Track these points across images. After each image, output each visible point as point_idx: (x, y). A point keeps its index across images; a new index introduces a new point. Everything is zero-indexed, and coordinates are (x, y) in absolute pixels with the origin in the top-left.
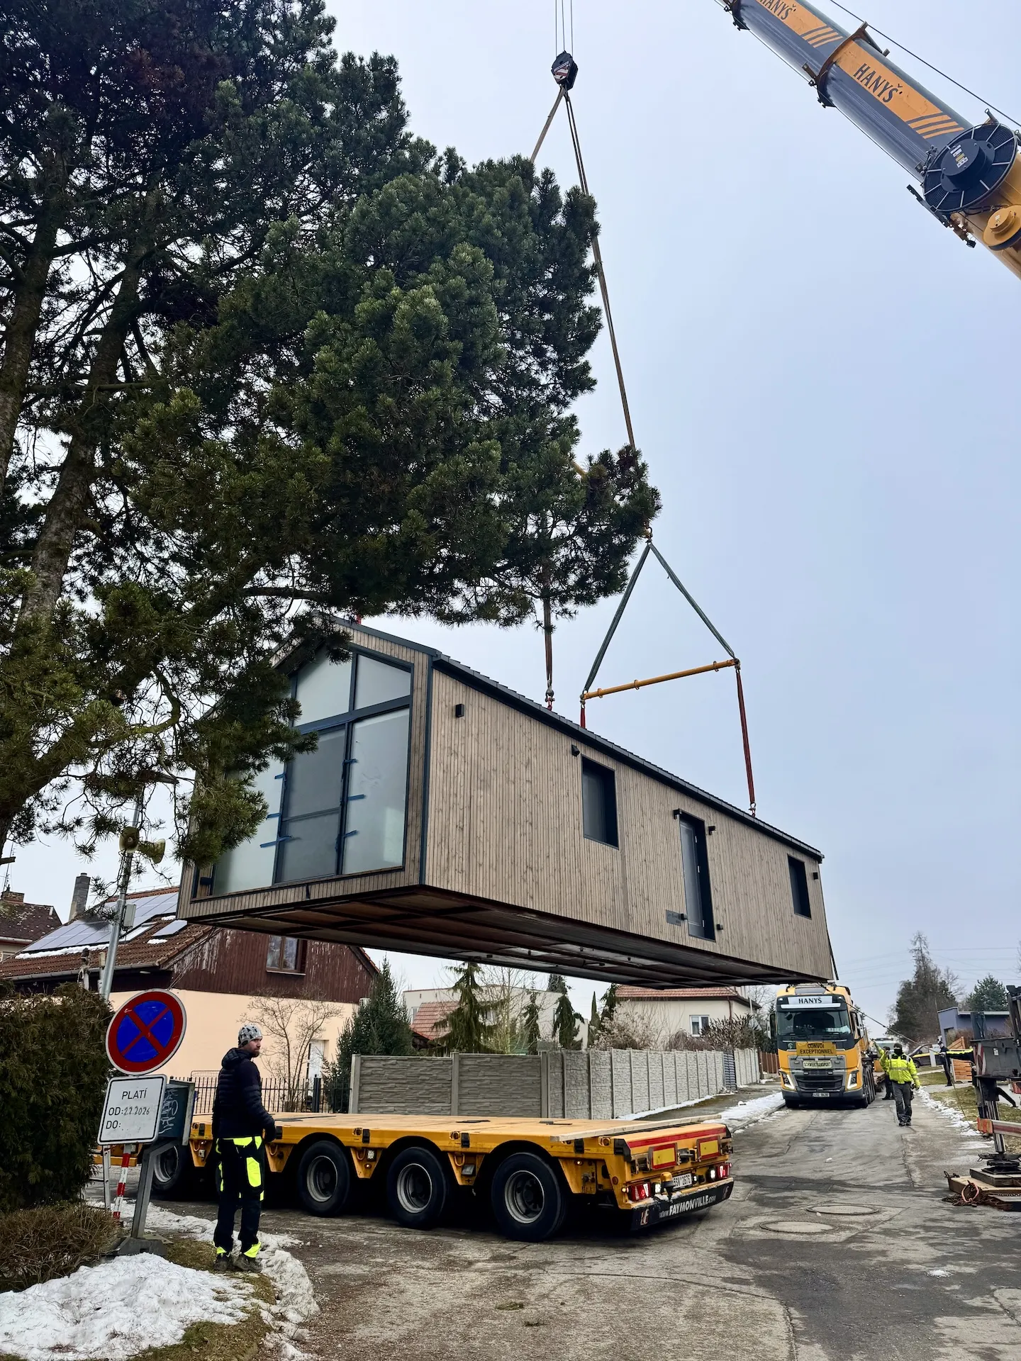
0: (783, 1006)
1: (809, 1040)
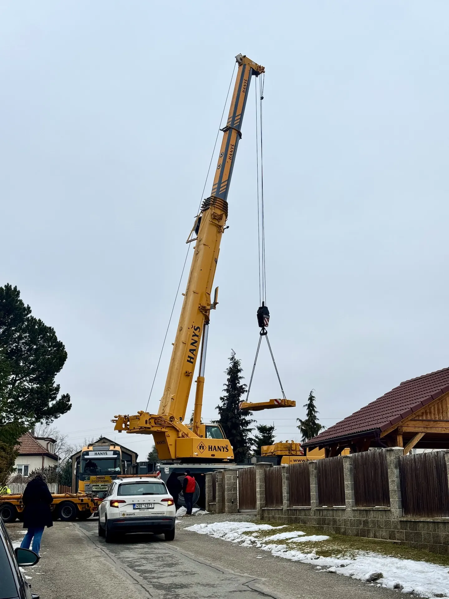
0: (86, 457)
1: (98, 475)
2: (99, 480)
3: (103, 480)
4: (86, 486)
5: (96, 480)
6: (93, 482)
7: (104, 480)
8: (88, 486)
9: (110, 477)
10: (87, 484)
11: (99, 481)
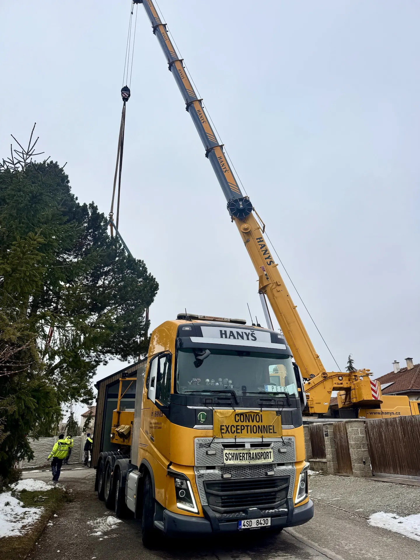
0: (195, 340)
1: (237, 405)
2: (244, 424)
3: (255, 423)
4: (201, 446)
5: (236, 424)
6: (224, 430)
7: (260, 424)
8: (209, 445)
9: (278, 413)
10: (203, 440)
11: (243, 428)
